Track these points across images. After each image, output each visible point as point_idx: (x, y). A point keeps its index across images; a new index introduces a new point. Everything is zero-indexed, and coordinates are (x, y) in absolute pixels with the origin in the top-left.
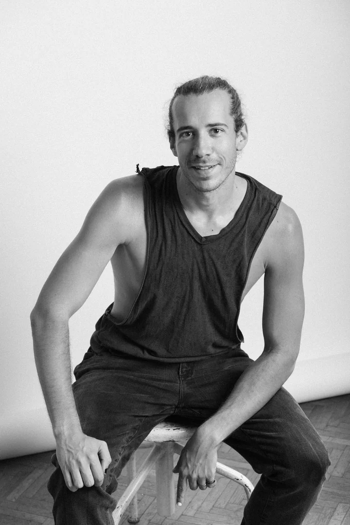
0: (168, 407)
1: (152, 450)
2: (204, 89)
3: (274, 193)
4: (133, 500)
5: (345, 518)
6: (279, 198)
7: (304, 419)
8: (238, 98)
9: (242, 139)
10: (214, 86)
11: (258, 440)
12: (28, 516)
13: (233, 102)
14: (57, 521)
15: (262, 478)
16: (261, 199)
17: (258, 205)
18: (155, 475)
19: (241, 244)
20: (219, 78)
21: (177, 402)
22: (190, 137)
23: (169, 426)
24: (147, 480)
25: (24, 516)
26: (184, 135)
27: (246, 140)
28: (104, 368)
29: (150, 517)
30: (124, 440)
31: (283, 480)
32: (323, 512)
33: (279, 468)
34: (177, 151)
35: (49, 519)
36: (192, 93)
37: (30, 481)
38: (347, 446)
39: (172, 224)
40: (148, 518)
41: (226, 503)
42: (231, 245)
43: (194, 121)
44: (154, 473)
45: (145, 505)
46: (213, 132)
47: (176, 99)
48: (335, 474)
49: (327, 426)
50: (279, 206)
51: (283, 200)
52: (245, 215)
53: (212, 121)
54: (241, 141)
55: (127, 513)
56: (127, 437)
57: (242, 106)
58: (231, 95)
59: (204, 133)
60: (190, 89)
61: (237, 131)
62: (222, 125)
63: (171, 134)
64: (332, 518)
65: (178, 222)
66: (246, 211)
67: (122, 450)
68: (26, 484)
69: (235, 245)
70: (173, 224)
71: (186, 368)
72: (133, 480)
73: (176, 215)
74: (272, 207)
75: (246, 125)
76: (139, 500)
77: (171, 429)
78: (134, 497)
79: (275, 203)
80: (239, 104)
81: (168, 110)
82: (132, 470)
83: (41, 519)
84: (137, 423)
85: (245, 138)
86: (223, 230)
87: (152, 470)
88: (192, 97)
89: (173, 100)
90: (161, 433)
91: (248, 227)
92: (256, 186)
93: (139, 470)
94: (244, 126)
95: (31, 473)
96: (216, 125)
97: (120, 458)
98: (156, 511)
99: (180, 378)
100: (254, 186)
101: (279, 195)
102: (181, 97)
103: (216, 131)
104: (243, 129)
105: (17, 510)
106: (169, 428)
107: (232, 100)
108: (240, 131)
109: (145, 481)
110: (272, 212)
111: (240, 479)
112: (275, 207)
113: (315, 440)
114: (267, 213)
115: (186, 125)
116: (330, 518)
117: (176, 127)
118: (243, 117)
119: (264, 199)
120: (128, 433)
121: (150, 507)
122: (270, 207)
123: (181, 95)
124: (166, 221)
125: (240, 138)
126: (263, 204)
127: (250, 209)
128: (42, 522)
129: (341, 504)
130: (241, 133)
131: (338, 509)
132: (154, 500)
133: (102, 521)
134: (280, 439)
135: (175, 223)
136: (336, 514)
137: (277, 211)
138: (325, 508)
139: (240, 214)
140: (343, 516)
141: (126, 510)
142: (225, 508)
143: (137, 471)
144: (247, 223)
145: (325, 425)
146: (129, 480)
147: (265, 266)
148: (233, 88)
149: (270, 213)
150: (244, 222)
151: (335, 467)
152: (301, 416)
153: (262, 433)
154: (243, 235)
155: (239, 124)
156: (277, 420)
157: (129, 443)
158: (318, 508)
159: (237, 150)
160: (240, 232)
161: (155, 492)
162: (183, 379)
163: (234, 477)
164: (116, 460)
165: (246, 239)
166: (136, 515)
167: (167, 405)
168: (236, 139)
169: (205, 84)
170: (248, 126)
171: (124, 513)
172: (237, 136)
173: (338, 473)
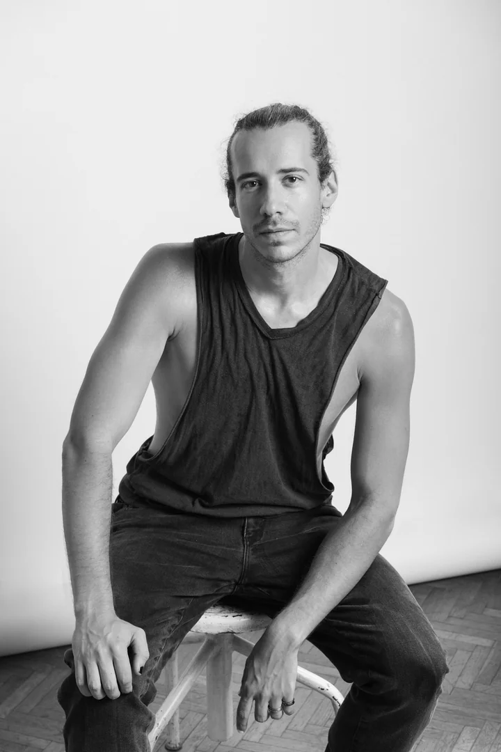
0: (225, 584)
1: (201, 646)
2: (274, 122)
3: (376, 277)
4: (173, 717)
5: (474, 747)
6: (383, 283)
7: (413, 606)
8: (323, 134)
9: (330, 192)
10: (288, 116)
11: (347, 634)
12: (23, 739)
13: (316, 140)
14: (69, 744)
15: (353, 688)
16: (357, 282)
17: (353, 290)
18: (205, 683)
19: (325, 343)
20: (296, 107)
21: (239, 576)
22: (255, 188)
23: (227, 611)
24: (194, 690)
25: (18, 739)
26: (248, 185)
27: (334, 194)
28: (140, 526)
29: (198, 742)
30: (165, 630)
31: (381, 692)
32: (443, 738)
33: (376, 676)
34: (239, 210)
35: (53, 743)
36: (257, 127)
37: (27, 689)
38: (477, 646)
39: (231, 309)
40: (194, 744)
41: (305, 724)
42: (310, 344)
43: (260, 166)
44: (203, 681)
45: (191, 725)
46: (287, 181)
47: (236, 136)
48: (460, 685)
49: (449, 617)
50: (382, 293)
51: (388, 287)
52: (333, 304)
53: (287, 165)
54: (328, 195)
55: (165, 736)
56: (169, 625)
57: (329, 146)
58: (313, 130)
59: (274, 182)
60: (255, 122)
61: (321, 180)
62: (300, 170)
63: (231, 186)
64: (455, 747)
65: (239, 306)
66: (334, 298)
67: (163, 644)
68: (21, 693)
69: (317, 343)
70: (233, 309)
71: (254, 527)
72: (174, 689)
73: (237, 297)
74: (373, 295)
75: (334, 172)
76: (182, 719)
77: (230, 616)
78: (175, 713)
79: (377, 289)
80: (325, 142)
81: (226, 152)
82: (172, 675)
83: (42, 743)
84: (184, 606)
85: (333, 190)
86: (302, 322)
87: (200, 676)
88: (258, 132)
89: (232, 137)
90: (214, 621)
91: (337, 321)
92: (351, 265)
93: (182, 675)
94: (332, 173)
95: (27, 678)
96: (291, 170)
97: (161, 655)
98: (206, 734)
99: (243, 541)
100: (348, 265)
101: (383, 279)
102: (243, 132)
103: (292, 179)
104: (330, 178)
105: (8, 730)
106: (226, 615)
107: (314, 137)
108: (326, 180)
109: (190, 691)
110: (372, 302)
111: (325, 689)
112: (377, 295)
113: (427, 636)
114: (365, 302)
115: (250, 171)
116: (452, 747)
117: (237, 175)
118: (330, 161)
119: (362, 283)
120: (171, 620)
121: (198, 727)
122: (369, 295)
123: (243, 129)
124: (224, 306)
125: (327, 190)
126: (359, 290)
127: (340, 295)
128: (43, 748)
129: (468, 728)
130: (329, 184)
131: (462, 735)
132: (203, 718)
133: (138, 747)
134: (379, 634)
135: (235, 308)
136: (460, 741)
137: (379, 301)
138: (445, 733)
139: (326, 301)
140: (471, 744)
141: (163, 733)
142: (304, 731)
143: (179, 676)
144: (336, 314)
145: (447, 616)
146: (168, 689)
147: (359, 376)
148: (316, 121)
149: (369, 303)
150: (332, 312)
151: (460, 676)
152: (410, 602)
153: (353, 624)
154: (329, 331)
155: (325, 170)
156: (376, 606)
157: (171, 634)
158: (435, 733)
159: (323, 208)
160: (325, 326)
161: (205, 708)
162: (248, 543)
163: (317, 686)
164: (156, 659)
165: (333, 337)
166: (176, 739)
167: (225, 581)
168: (320, 193)
169: (276, 114)
170: (337, 173)
171: (160, 736)
172: (322, 187)
173: (464, 683)
